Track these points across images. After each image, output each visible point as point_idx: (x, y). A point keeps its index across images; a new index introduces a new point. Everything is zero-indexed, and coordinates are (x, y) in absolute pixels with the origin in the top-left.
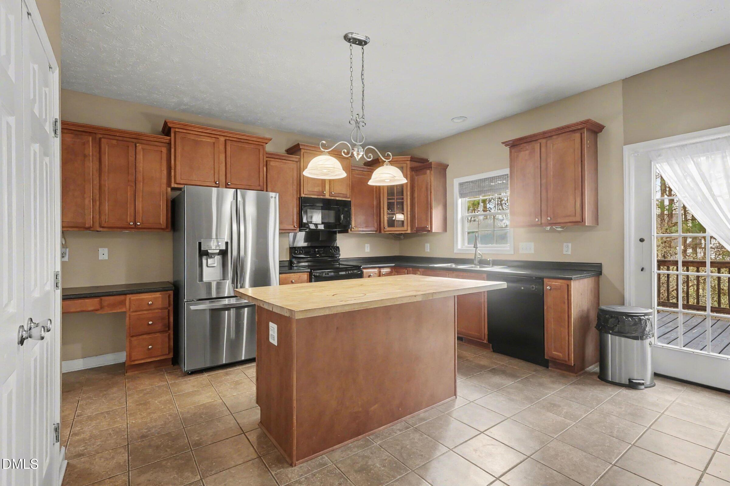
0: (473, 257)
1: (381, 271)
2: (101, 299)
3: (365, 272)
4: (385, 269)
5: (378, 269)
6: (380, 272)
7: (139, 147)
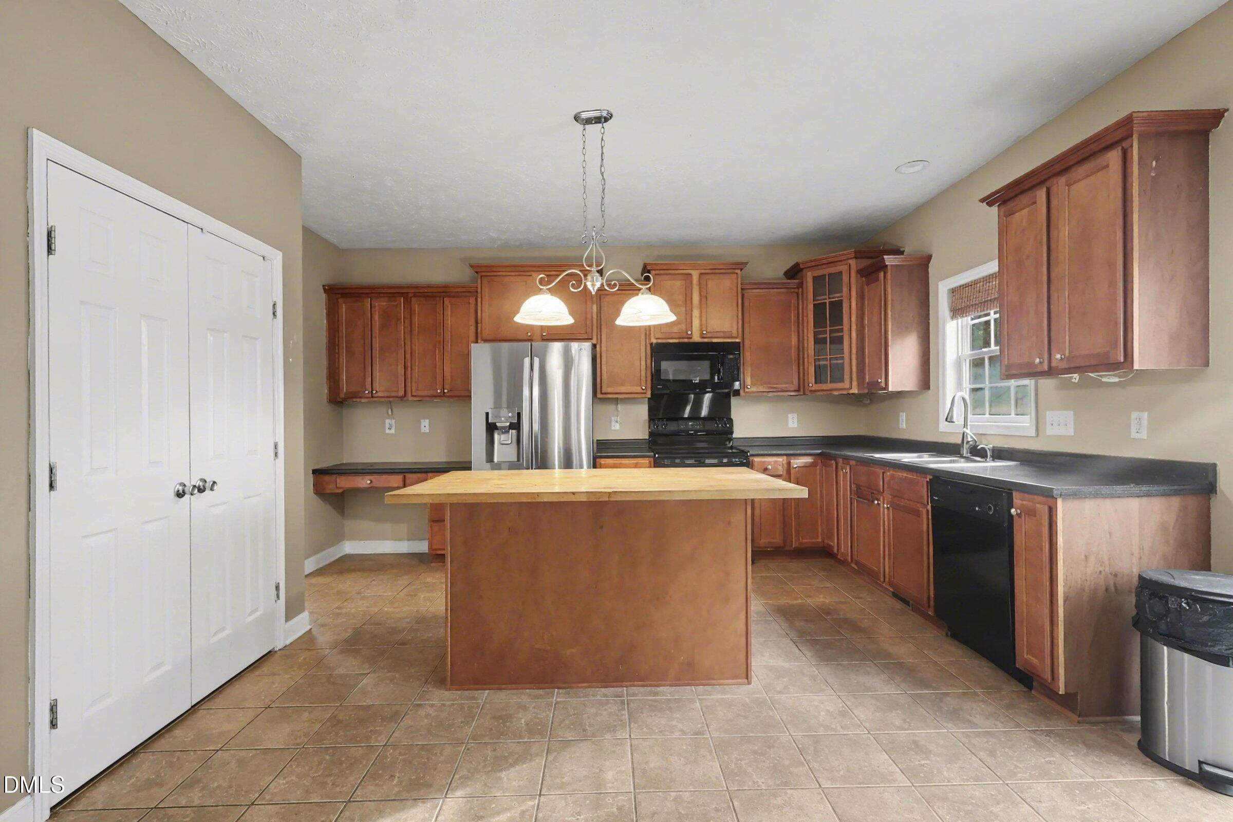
0: (959, 441)
1: (791, 461)
2: (405, 476)
3: (758, 462)
4: (801, 458)
5: (785, 458)
6: (789, 463)
7: (447, 301)
